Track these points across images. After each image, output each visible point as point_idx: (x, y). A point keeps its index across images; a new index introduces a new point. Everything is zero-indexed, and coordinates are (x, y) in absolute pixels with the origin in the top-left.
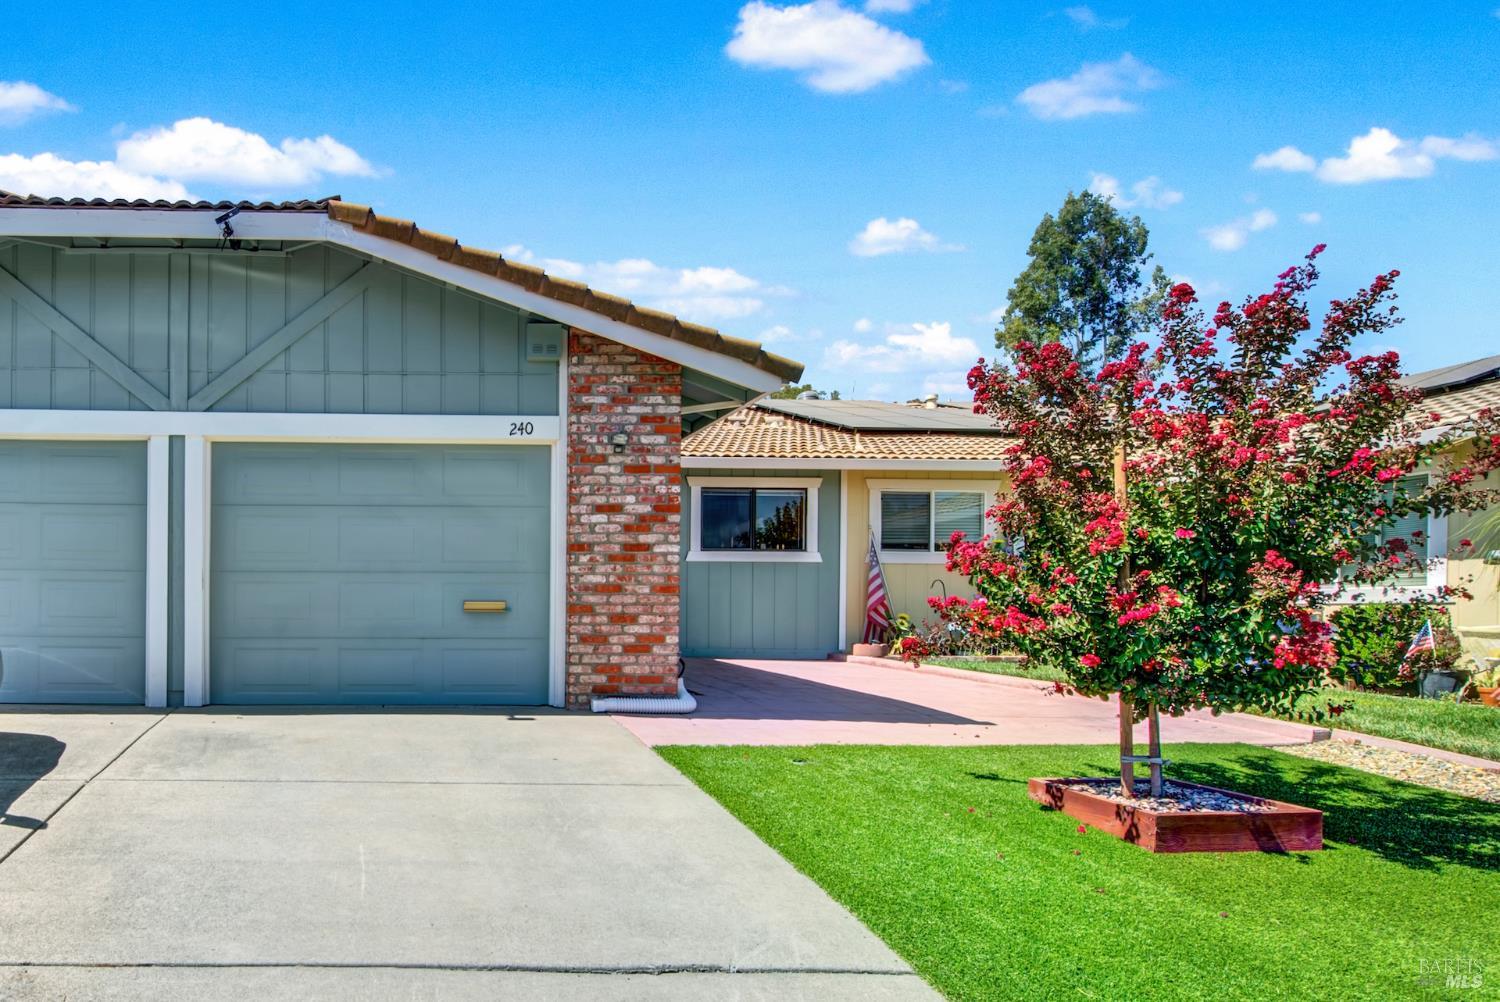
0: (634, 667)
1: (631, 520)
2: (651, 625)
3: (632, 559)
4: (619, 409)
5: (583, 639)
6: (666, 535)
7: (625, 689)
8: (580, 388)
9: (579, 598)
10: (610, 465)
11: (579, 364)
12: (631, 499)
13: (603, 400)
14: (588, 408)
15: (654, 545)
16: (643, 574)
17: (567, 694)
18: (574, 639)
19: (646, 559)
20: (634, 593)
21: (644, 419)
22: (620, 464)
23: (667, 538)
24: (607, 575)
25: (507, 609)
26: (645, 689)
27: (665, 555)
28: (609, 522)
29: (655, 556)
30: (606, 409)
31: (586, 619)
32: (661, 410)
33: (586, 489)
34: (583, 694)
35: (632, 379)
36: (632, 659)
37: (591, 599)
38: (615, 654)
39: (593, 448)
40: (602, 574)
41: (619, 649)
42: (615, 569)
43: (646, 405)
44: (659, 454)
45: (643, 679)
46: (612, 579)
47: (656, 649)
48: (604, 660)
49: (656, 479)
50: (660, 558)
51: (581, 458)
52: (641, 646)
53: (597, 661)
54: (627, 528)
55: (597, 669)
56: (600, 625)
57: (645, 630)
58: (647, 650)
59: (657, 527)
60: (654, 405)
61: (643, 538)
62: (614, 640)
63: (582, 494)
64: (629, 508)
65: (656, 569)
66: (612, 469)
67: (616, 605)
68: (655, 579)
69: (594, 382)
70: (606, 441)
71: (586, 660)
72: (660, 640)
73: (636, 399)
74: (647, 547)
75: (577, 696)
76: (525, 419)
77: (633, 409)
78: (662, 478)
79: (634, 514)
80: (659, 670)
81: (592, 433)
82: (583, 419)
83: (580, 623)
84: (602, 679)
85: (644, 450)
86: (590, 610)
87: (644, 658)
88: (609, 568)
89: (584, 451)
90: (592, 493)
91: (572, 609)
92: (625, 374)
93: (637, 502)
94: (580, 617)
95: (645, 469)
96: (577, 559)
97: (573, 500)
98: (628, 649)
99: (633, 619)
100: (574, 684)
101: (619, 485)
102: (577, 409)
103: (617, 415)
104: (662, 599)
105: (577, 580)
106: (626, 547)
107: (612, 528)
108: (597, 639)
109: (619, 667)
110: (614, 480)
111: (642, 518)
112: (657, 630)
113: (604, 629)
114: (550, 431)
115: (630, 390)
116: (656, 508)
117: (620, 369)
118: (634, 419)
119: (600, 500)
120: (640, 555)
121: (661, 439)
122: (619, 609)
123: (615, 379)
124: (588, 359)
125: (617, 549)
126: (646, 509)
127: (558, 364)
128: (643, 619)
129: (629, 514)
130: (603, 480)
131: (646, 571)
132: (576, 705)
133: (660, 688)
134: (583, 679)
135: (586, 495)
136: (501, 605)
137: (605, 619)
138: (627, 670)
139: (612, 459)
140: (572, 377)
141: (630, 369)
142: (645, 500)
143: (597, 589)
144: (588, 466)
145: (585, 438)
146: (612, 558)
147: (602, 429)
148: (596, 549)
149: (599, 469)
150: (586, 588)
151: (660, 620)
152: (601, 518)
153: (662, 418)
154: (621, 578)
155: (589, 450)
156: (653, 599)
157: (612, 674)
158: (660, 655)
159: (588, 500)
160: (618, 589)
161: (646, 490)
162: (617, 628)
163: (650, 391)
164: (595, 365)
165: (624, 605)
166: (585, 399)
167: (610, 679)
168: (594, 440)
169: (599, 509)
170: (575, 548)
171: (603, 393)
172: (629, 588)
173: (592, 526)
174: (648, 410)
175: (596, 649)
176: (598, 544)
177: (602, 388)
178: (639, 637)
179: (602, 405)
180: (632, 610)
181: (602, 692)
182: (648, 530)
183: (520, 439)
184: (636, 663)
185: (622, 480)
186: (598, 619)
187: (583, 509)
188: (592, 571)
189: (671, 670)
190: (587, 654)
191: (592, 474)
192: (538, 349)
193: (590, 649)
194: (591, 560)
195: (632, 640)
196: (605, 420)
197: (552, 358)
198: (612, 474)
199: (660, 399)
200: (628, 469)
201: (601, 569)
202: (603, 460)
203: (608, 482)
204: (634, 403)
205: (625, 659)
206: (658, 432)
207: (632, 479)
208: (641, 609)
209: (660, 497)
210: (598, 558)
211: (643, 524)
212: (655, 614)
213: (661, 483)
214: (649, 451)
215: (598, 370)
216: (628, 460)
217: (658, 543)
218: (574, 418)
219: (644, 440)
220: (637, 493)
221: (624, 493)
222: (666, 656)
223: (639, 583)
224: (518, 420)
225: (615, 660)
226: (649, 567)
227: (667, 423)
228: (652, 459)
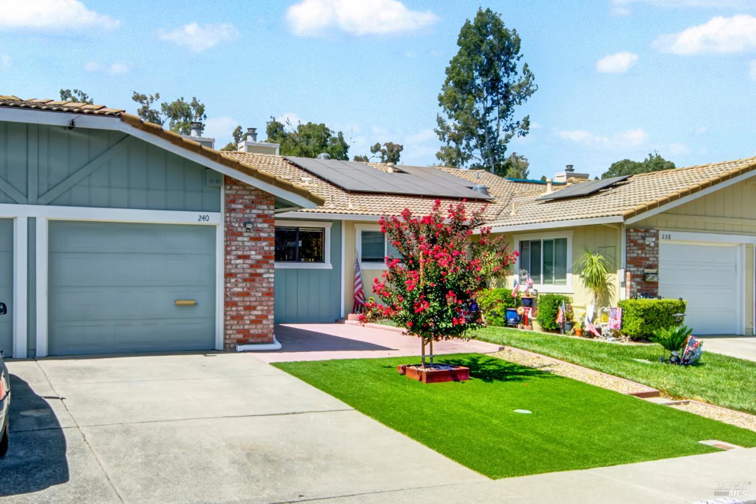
0: (255, 330)
1: (253, 262)
2: (262, 311)
3: (254, 280)
4: (248, 211)
5: (233, 318)
6: (269, 269)
7: (251, 340)
8: (230, 201)
9: (231, 299)
10: (244, 237)
11: (231, 189)
12: (253, 253)
13: (241, 206)
14: (234, 210)
15: (263, 274)
16: (258, 287)
17: (225, 344)
18: (228, 318)
19: (260, 280)
20: (255, 296)
21: (259, 216)
22: (249, 236)
23: (269, 271)
24: (243, 288)
25: (196, 304)
26: (259, 340)
27: (268, 278)
28: (244, 263)
29: (264, 279)
30: (242, 211)
31: (234, 309)
32: (266, 212)
33: (234, 248)
34: (231, 344)
35: (254, 197)
36: (254, 326)
37: (236, 299)
38: (246, 324)
39: (237, 229)
40: (241, 287)
41: (248, 322)
42: (246, 285)
43: (260, 209)
44: (265, 232)
45: (259, 336)
46: (245, 289)
47: (264, 322)
48: (241, 328)
49: (264, 244)
50: (266, 280)
51: (231, 234)
52: (258, 321)
53: (239, 328)
54: (252, 266)
55: (239, 332)
56: (240, 311)
57: (260, 313)
58: (260, 322)
59: (264, 266)
60: (263, 210)
61: (259, 271)
62: (246, 318)
63: (232, 250)
64: (252, 257)
65: (264, 285)
66: (245, 239)
67: (247, 302)
68: (264, 290)
69: (237, 198)
70: (242, 226)
71: (234, 327)
72: (266, 317)
73: (255, 207)
74: (260, 275)
75: (230, 344)
76: (205, 214)
77: (254, 211)
78: (267, 243)
79: (255, 260)
80: (266, 331)
81: (236, 222)
82: (232, 215)
83: (231, 311)
84: (241, 336)
85: (259, 230)
86: (235, 304)
87: (259, 326)
88: (244, 284)
89: (232, 230)
90: (236, 250)
91: (227, 304)
92: (250, 195)
93: (256, 254)
94: (231, 308)
95: (259, 239)
96: (230, 280)
97: (227, 253)
98: (252, 322)
99: (254, 308)
100: (229, 339)
101: (248, 246)
102: (229, 210)
103: (247, 213)
104: (267, 298)
105: (230, 290)
106: (251, 275)
107: (245, 266)
108: (239, 318)
109: (248, 330)
110: (246, 244)
111: (258, 261)
112: (265, 313)
113: (242, 313)
114: (216, 219)
115: (253, 202)
116: (264, 257)
117: (248, 193)
118: (254, 216)
119: (240, 253)
120: (257, 278)
121: (266, 225)
122: (248, 303)
123: (246, 197)
124: (234, 187)
125: (247, 276)
126: (260, 257)
127: (220, 188)
128: (259, 308)
129: (252, 259)
130: (241, 244)
131: (260, 285)
132: (229, 348)
133: (266, 339)
134: (233, 336)
135: (234, 250)
136: (193, 302)
137: (242, 308)
138: (252, 332)
139: (245, 234)
140: (227, 195)
141: (252, 193)
142: (259, 254)
143: (239, 294)
144: (234, 237)
145: (233, 224)
146: (245, 280)
147: (241, 220)
148: (238, 276)
149: (240, 239)
150: (234, 294)
151: (266, 308)
152: (240, 261)
153: (266, 216)
154: (249, 289)
155: (235, 230)
156: (263, 299)
157: (245, 334)
158: (266, 324)
159: (234, 253)
160: (248, 294)
161: (260, 249)
162: (248, 312)
163: (261, 203)
164: (238, 190)
165: (250, 302)
166: (233, 206)
167: (245, 336)
168: (237, 225)
169: (239, 257)
170: (228, 275)
171: (241, 203)
172: (253, 294)
173: (237, 265)
174: (260, 212)
175: (238, 322)
176: (239, 273)
177: (240, 201)
178: (257, 316)
179: (240, 209)
180: (254, 304)
181: (241, 342)
182: (260, 267)
183: (203, 222)
184: (256, 328)
185: (249, 244)
186: (239, 308)
187: (232, 257)
188: (236, 286)
189: (270, 331)
190: (234, 325)
191: (236, 241)
192: (211, 181)
193: (235, 322)
194: (236, 281)
195: (254, 318)
196: (242, 216)
197: (218, 185)
198: (245, 241)
199: (265, 207)
200: (252, 239)
201: (240, 285)
202: (241, 234)
203: (243, 245)
204: (255, 208)
205: (251, 327)
206: (265, 222)
207: (254, 244)
208: (258, 303)
209: (266, 252)
210: (239, 280)
211: (258, 264)
212: (264, 306)
213: (266, 246)
214: (261, 231)
215: (239, 193)
216: (252, 235)
217: (265, 273)
218: (228, 215)
219: (259, 226)
220: (256, 250)
221: (250, 250)
222: (269, 325)
223: (257, 291)
224: (203, 214)
225: (246, 327)
226: (261, 284)
227: (268, 218)
228: (262, 235)
